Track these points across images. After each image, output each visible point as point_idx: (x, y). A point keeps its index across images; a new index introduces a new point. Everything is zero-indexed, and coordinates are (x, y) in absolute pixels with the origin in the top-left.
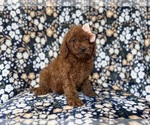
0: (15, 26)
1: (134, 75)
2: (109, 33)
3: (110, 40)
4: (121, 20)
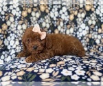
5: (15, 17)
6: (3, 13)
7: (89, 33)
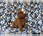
0: (6, 10)
1: (39, 23)
2: (32, 11)
3: (32, 13)
4: (35, 7)
6: (1, 12)
7: (32, 20)
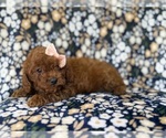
1: (159, 69)
2: (129, 17)
5: (10, 29)
7: (131, 57)
